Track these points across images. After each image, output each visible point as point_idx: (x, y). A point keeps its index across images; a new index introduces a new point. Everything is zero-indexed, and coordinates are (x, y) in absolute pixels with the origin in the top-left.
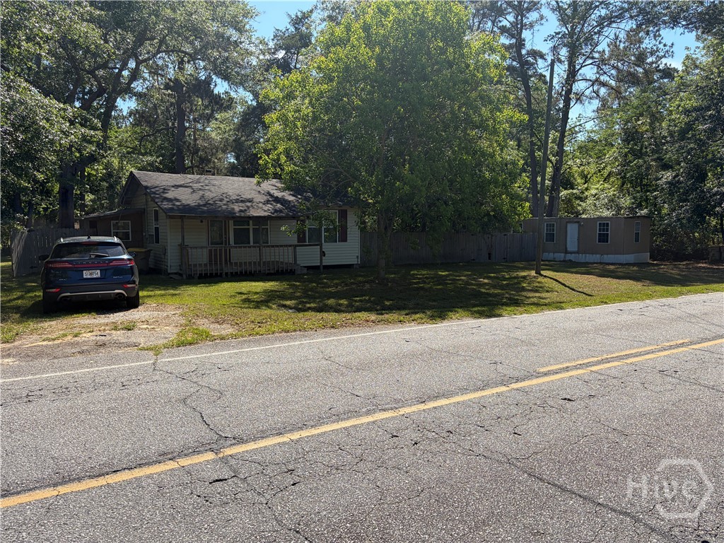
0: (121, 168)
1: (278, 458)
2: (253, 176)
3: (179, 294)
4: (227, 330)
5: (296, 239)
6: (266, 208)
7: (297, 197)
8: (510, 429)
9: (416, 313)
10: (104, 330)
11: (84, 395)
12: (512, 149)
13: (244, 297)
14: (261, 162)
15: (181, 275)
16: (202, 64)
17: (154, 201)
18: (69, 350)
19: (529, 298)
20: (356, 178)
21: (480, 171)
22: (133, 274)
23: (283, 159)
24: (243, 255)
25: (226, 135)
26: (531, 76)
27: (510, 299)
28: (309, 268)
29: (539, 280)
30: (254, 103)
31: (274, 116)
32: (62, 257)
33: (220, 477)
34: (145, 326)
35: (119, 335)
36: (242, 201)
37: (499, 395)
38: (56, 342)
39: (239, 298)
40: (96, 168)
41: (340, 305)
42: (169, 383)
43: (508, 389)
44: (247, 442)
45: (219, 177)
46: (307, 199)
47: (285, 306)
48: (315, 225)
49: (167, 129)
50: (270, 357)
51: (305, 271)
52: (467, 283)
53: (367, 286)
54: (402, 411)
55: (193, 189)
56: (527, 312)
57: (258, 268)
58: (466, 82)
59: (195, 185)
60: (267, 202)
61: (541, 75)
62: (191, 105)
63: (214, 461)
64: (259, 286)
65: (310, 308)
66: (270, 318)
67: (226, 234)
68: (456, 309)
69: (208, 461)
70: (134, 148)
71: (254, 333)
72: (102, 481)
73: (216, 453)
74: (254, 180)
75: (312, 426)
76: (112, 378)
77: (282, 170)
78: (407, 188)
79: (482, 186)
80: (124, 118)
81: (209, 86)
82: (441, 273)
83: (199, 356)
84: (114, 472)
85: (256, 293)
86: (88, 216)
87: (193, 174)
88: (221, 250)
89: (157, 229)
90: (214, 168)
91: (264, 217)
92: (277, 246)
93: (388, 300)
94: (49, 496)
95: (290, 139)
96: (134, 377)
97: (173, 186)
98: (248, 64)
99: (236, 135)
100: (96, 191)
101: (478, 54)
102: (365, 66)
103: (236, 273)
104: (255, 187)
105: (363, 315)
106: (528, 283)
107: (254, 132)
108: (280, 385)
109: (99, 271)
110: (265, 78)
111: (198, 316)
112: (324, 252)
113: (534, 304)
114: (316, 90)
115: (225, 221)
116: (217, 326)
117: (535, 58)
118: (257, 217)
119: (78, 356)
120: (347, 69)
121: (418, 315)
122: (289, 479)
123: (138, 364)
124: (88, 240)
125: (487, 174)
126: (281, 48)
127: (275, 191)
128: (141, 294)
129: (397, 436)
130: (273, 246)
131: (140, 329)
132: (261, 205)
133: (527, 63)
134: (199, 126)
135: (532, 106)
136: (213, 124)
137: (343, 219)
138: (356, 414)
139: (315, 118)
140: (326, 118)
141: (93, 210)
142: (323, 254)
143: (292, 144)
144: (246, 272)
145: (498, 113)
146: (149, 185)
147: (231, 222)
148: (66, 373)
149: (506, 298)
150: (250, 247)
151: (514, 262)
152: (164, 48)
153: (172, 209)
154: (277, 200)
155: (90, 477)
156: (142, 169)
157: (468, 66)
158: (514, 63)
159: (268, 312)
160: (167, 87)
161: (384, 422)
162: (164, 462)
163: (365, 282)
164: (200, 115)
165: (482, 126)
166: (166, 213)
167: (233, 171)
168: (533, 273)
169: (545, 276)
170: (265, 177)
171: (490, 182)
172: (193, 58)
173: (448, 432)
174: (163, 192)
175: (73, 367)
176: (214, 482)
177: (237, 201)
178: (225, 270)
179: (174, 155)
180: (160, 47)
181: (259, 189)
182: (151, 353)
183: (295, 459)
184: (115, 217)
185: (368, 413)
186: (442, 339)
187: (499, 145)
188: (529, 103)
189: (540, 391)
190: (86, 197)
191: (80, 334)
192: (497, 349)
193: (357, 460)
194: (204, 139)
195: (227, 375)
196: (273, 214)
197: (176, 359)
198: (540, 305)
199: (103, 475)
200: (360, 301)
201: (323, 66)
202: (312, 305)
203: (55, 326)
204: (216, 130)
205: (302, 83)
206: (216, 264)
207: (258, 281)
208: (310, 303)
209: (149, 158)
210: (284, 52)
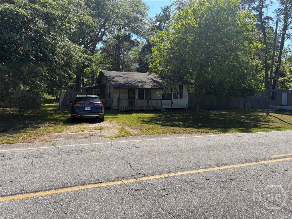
0: (97, 69)
1: (160, 184)
2: (146, 72)
3: (118, 117)
4: (136, 132)
5: (162, 97)
6: (150, 85)
7: (162, 80)
8: (259, 181)
9: (213, 129)
10: (92, 130)
11: (88, 154)
12: (257, 60)
13: (142, 119)
14: (149, 66)
15: (118, 110)
16: (127, 28)
17: (109, 82)
18: (81, 137)
19: (263, 125)
20: (187, 72)
21: (242, 69)
22: (102, 109)
23: (158, 65)
24: (141, 103)
25: (136, 56)
26: (266, 28)
27: (254, 125)
28: (166, 109)
29: (268, 117)
30: (147, 44)
31: (155, 48)
32: (78, 102)
33: (139, 189)
34: (107, 129)
35: (97, 132)
36: (142, 82)
37: (253, 166)
38: (76, 133)
39: (140, 120)
40: (88, 69)
41: (180, 124)
42: (117, 151)
43: (257, 163)
44: (148, 176)
45: (133, 73)
46: (167, 81)
47: (157, 124)
48: (170, 92)
49: (114, 54)
50: (154, 143)
51: (165, 110)
52: (235, 117)
53: (191, 117)
54: (210, 169)
55: (123, 77)
56: (264, 131)
57: (147, 108)
58: (237, 32)
59: (124, 76)
60: (151, 82)
61: (271, 27)
62: (123, 45)
63: (136, 182)
64: (147, 115)
65: (167, 125)
66: (153, 128)
67: (135, 95)
68: (231, 128)
69: (133, 182)
70: (101, 62)
71: (147, 133)
72: (96, 186)
73: (137, 179)
74: (147, 74)
75: (173, 172)
76: (96, 148)
77: (158, 70)
78: (210, 76)
79: (243, 76)
80: (98, 50)
81: (130, 37)
82: (223, 113)
83: (127, 141)
84: (100, 183)
85: (146, 118)
86: (85, 87)
87: (123, 71)
88: (133, 101)
89: (110, 92)
90: (131, 69)
91: (150, 88)
92: (154, 100)
93: (200, 123)
94: (78, 189)
95: (161, 57)
96: (104, 148)
97: (116, 76)
98: (145, 28)
99: (139, 56)
100: (87, 78)
101: (243, 19)
102: (193, 27)
103: (139, 110)
104: (146, 77)
105: (191, 129)
106: (263, 118)
107: (146, 55)
108: (159, 155)
109: (90, 108)
110: (152, 33)
111: (125, 126)
112: (173, 103)
113: (266, 127)
114: (173, 37)
115: (135, 90)
116: (133, 130)
117: (268, 20)
118: (147, 88)
119: (84, 139)
120: (186, 28)
121: (214, 130)
122: (165, 193)
123: (105, 143)
124: (86, 96)
125: (245, 71)
126: (158, 21)
127: (154, 78)
128: (105, 117)
129: (208, 179)
130: (153, 100)
131: (105, 130)
132: (148, 83)
133: (264, 22)
134: (125, 53)
135: (266, 41)
136: (131, 52)
137: (181, 89)
138: (191, 169)
139: (172, 48)
140: (176, 48)
141: (87, 85)
142: (172, 103)
143: (162, 59)
144: (142, 110)
145: (251, 44)
146: (107, 76)
147: (137, 90)
148: (80, 145)
149: (253, 124)
150: (144, 100)
151: (256, 109)
152: (114, 23)
153: (116, 85)
154: (155, 81)
155: (92, 184)
156: (105, 69)
157: (238, 25)
158: (258, 22)
159: (151, 125)
160: (114, 38)
161: (203, 173)
162: (118, 181)
163: (190, 115)
164: (126, 48)
165: (244, 50)
166: (113, 86)
167: (138, 70)
168: (265, 114)
169: (271, 116)
170: (151, 72)
171: (246, 74)
172: (124, 26)
173: (231, 180)
174: (113, 79)
175: (83, 143)
176: (136, 190)
177: (140, 82)
178: (134, 109)
179: (116, 64)
180: (113, 23)
181: (148, 77)
182: (110, 139)
183: (167, 185)
184: (95, 88)
185: (196, 169)
186: (225, 141)
187: (251, 58)
188: (265, 40)
189: (273, 166)
190: (84, 80)
191: (84, 131)
192: (251, 146)
193: (192, 188)
194: (127, 58)
195: (138, 149)
196: (153, 87)
197: (119, 142)
198: (269, 128)
199: (97, 183)
200: (188, 123)
201: (176, 28)
202: (168, 124)
203: (76, 128)
204: (132, 54)
205: (167, 35)
206: (131, 106)
207: (147, 113)
208: (167, 123)
209: (108, 65)
210: (159, 22)
